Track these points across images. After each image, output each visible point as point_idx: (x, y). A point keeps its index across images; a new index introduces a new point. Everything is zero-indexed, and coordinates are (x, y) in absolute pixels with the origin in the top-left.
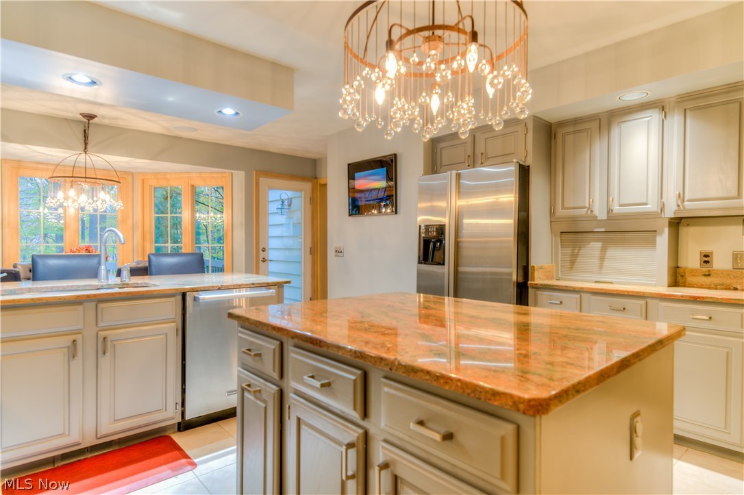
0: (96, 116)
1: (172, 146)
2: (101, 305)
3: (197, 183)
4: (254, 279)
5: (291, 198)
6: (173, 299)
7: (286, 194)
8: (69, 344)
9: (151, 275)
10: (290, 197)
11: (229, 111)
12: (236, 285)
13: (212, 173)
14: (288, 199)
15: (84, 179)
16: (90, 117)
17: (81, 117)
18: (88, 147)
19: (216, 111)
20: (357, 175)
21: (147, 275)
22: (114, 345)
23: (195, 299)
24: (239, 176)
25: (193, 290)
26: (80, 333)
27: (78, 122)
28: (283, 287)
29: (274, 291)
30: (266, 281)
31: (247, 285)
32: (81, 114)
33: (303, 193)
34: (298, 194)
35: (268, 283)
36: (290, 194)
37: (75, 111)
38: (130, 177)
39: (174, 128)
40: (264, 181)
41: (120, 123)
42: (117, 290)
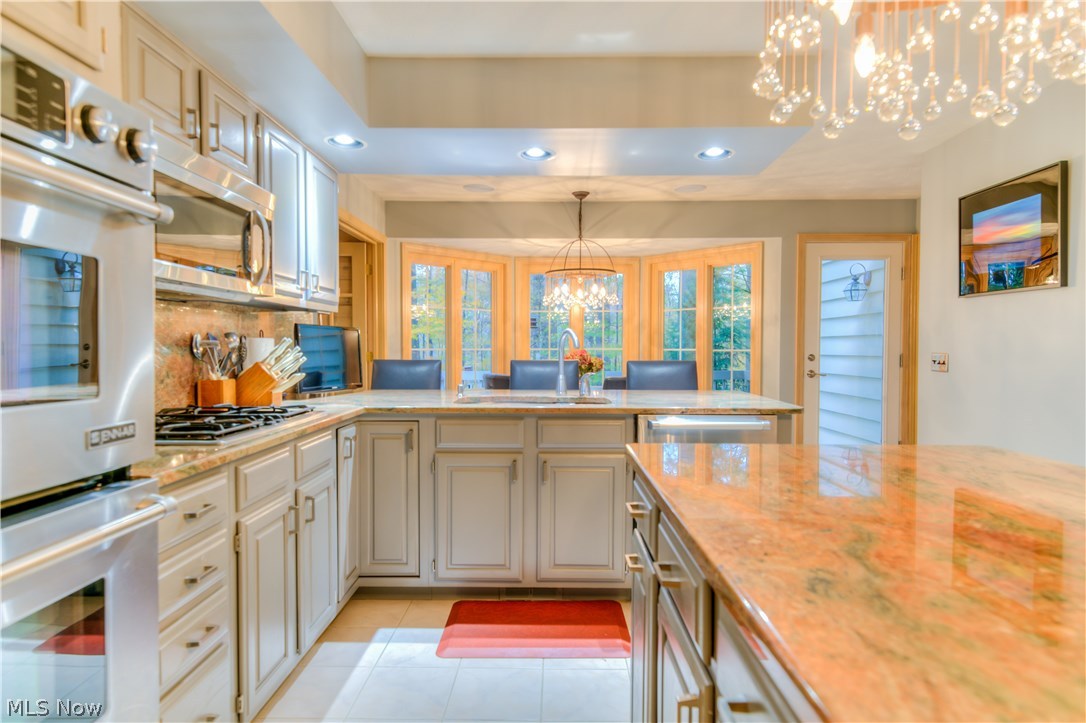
0: (588, 193)
1: (680, 216)
2: (541, 422)
3: (716, 262)
4: (743, 402)
5: (870, 272)
6: (622, 422)
7: (860, 267)
8: (509, 464)
9: (629, 388)
10: (868, 269)
11: (714, 151)
12: (708, 410)
13: (735, 245)
14: (865, 274)
15: (578, 271)
16: (582, 195)
17: (573, 197)
18: (583, 233)
19: (696, 155)
20: (977, 217)
21: (624, 388)
22: (555, 473)
23: (649, 425)
24: (774, 245)
25: (646, 412)
26: (520, 453)
27: (571, 203)
28: (790, 418)
29: (768, 423)
30: (758, 407)
31: (726, 410)
32: (573, 193)
33: (888, 260)
34: (880, 263)
35: (760, 410)
36: (868, 265)
37: (566, 192)
38: (636, 264)
39: (676, 190)
40: (813, 249)
41: (615, 196)
42: (572, 405)
